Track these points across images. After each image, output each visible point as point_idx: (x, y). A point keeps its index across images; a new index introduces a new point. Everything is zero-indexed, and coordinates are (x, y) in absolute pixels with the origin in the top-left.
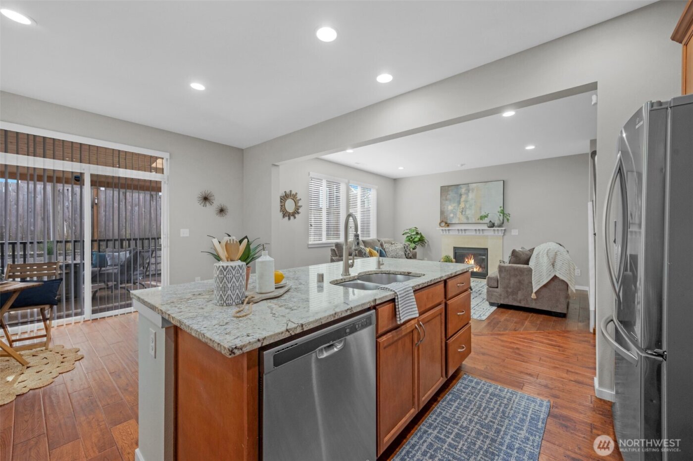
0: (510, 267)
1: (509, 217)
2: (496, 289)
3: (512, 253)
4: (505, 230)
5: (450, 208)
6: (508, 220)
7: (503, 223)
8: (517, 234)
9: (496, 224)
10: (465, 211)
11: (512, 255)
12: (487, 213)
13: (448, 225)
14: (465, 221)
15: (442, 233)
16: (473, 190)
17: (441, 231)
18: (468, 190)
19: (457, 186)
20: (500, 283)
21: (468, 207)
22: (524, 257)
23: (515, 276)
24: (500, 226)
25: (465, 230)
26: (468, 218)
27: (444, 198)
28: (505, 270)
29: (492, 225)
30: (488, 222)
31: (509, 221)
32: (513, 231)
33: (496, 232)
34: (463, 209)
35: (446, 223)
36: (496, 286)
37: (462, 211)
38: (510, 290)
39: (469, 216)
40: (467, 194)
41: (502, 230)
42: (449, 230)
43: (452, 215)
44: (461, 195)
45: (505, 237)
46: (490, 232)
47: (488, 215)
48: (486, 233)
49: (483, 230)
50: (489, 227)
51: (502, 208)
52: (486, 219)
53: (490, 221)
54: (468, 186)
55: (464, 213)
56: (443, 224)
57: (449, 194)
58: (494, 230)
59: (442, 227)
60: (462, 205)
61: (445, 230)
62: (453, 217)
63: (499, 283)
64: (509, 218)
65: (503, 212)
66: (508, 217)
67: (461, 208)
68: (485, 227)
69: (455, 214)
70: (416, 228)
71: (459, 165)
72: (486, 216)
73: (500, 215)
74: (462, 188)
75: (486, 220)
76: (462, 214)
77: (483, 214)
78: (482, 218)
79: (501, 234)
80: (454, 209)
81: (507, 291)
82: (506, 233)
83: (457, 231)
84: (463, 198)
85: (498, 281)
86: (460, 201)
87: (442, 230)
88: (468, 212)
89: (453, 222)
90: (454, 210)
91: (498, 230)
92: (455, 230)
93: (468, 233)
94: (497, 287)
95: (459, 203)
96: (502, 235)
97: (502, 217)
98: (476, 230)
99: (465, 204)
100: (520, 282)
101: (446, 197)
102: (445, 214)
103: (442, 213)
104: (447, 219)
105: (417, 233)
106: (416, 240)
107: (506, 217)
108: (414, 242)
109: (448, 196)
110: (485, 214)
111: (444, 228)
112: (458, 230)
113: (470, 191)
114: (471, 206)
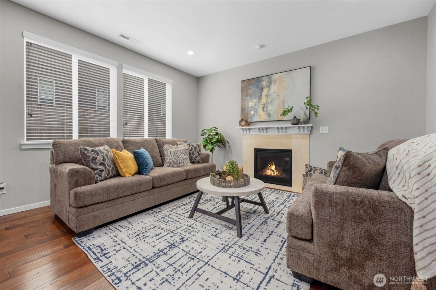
0: (342, 194)
1: (318, 109)
2: (308, 244)
3: (344, 161)
4: (312, 127)
5: (251, 104)
6: (316, 113)
7: (310, 119)
8: (327, 132)
9: (301, 120)
10: (267, 108)
11: (343, 165)
12: (291, 107)
13: (248, 123)
14: (267, 119)
15: (242, 133)
16: (275, 81)
17: (241, 131)
18: (270, 83)
19: (258, 79)
20: (319, 233)
21: (269, 102)
22: (371, 169)
23: (358, 219)
24: (306, 122)
25: (267, 129)
26: (269, 115)
27: (245, 94)
28: (330, 201)
29: (296, 122)
30: (292, 118)
31: (318, 115)
32: (321, 128)
33: (302, 130)
34: (264, 105)
35: (246, 122)
36: (309, 238)
37: (264, 107)
38: (343, 254)
39: (271, 112)
40: (269, 87)
41: (308, 127)
42: (249, 129)
43: (252, 112)
44: (262, 89)
45: (312, 136)
46: (294, 131)
47: (291, 109)
48: (290, 132)
49: (286, 128)
50: (293, 124)
51: (309, 99)
52: (289, 113)
53: (295, 117)
54: (270, 78)
55: (265, 109)
56: (243, 123)
57: (250, 89)
58: (299, 127)
59: (243, 126)
60: (264, 100)
61: (246, 129)
62: (254, 115)
63: (315, 232)
64: (318, 112)
65: (309, 103)
66: (316, 110)
67: (263, 104)
68: (289, 125)
69: (256, 111)
70: (215, 127)
71: (258, 47)
72: (290, 111)
73: (307, 108)
74: (264, 81)
75: (290, 116)
76: (263, 111)
77: (287, 108)
78: (285, 113)
79: (307, 132)
80: (256, 105)
81: (335, 255)
82: (313, 132)
83: (258, 131)
84: (265, 90)
85: (312, 225)
86: (261, 95)
87: (243, 129)
88: (270, 108)
89: (255, 121)
90: (255, 107)
91: (304, 127)
92: (256, 128)
93: (269, 132)
94: (311, 240)
95: (260, 98)
96: (309, 133)
97: (308, 110)
98: (278, 128)
99: (266, 99)
100: (371, 238)
101: (247, 92)
102: (246, 112)
103: (243, 110)
104: (248, 117)
105: (217, 134)
106: (214, 140)
107: (314, 110)
108: (212, 143)
109: (249, 91)
110: (289, 108)
111: (244, 128)
112: (259, 129)
113: (272, 84)
114: (273, 100)
